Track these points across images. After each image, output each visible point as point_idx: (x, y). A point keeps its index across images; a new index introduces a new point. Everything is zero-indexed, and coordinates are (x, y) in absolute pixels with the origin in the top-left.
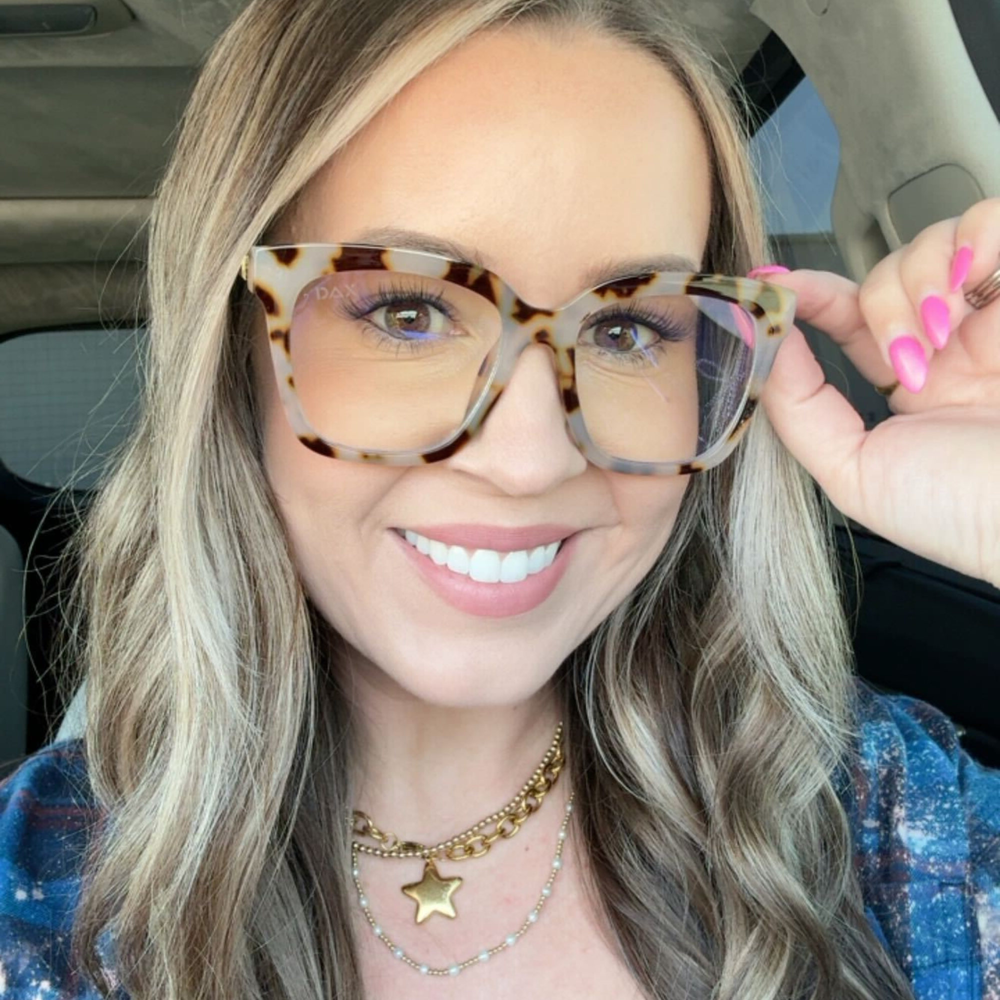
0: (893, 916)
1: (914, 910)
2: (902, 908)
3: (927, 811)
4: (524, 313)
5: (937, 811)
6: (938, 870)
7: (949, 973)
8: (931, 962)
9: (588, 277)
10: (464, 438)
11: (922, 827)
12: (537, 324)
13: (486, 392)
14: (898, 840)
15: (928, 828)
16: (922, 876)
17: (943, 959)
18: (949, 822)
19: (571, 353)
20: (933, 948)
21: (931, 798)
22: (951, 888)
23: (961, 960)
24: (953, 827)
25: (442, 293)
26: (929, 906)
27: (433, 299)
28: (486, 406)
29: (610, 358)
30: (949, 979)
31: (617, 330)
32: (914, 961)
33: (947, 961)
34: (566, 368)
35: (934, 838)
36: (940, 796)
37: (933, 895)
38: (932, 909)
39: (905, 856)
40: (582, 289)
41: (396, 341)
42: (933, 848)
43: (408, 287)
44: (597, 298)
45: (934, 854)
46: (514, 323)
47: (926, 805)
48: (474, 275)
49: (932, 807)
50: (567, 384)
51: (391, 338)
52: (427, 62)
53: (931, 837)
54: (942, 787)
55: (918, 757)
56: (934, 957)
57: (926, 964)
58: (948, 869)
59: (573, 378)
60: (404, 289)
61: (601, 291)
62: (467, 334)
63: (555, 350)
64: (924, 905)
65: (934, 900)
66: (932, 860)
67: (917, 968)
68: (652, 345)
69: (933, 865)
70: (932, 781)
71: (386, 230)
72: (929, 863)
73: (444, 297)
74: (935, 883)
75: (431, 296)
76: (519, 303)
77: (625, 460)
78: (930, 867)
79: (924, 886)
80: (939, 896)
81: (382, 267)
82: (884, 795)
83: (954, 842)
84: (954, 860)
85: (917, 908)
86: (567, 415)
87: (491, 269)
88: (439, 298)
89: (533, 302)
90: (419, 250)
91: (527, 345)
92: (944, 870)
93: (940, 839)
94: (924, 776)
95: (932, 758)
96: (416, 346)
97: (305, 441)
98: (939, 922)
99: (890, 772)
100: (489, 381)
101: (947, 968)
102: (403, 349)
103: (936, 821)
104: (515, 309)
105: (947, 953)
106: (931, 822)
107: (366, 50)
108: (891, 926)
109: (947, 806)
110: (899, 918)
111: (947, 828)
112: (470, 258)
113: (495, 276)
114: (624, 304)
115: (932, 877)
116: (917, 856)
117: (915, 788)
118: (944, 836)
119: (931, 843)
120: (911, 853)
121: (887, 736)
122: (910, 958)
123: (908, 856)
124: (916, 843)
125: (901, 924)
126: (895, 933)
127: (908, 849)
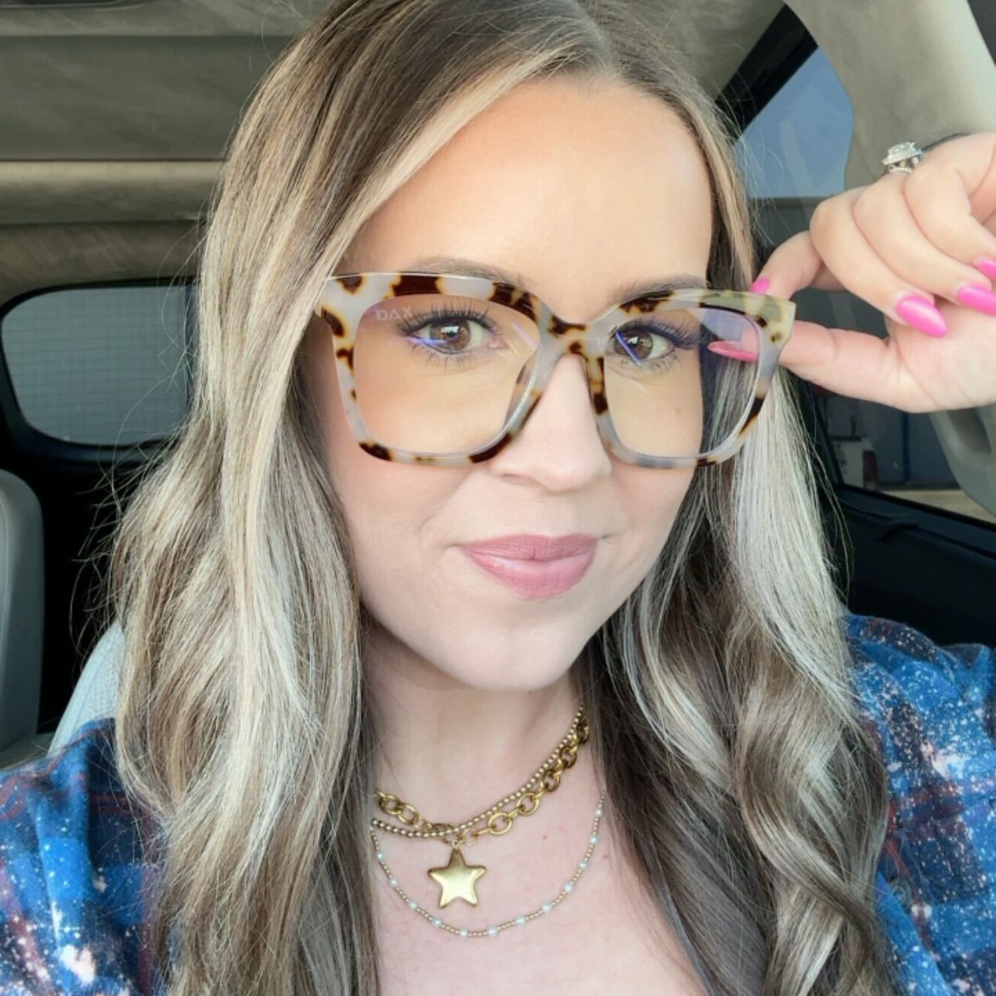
0: (956, 846)
1: (973, 835)
2: (962, 836)
3: (951, 733)
4: (559, 328)
5: (959, 730)
6: (982, 788)
9: (615, 295)
10: (506, 440)
11: (954, 750)
12: (571, 336)
13: (526, 399)
14: (938, 777)
15: (960, 750)
16: (973, 799)
18: (973, 737)
19: (601, 361)
21: (947, 719)
24: (979, 742)
25: (486, 312)
26: (986, 825)
27: (479, 317)
28: (527, 410)
29: (632, 366)
31: (634, 340)
32: (988, 879)
34: (596, 374)
35: (969, 758)
36: (954, 714)
37: (987, 814)
38: (990, 826)
39: (951, 789)
40: (610, 305)
41: (443, 356)
42: (971, 768)
43: (457, 307)
44: (622, 312)
45: (973, 773)
46: (550, 337)
47: (947, 727)
48: (516, 296)
49: (953, 728)
50: (597, 389)
51: (439, 354)
52: (476, 112)
53: (965, 758)
54: (951, 706)
55: (912, 681)
58: (991, 784)
59: (603, 383)
60: (455, 309)
61: (627, 307)
62: (505, 346)
63: (587, 360)
64: (982, 828)
65: (989, 818)
66: (973, 779)
67: (992, 885)
68: (668, 354)
69: (976, 783)
70: (938, 701)
71: (438, 258)
72: (972, 783)
73: (489, 314)
74: (985, 802)
75: (477, 314)
76: (555, 319)
77: (648, 456)
78: (974, 786)
79: (975, 809)
80: (992, 813)
81: (436, 291)
82: (898, 734)
83: (986, 756)
85: (975, 834)
86: (598, 417)
87: (532, 291)
88: (483, 316)
89: (567, 317)
90: (468, 275)
91: (562, 355)
92: (987, 786)
93: (973, 757)
94: (929, 698)
95: (927, 678)
96: (461, 359)
97: (364, 447)
100: (529, 388)
102: (450, 362)
103: (964, 740)
104: (551, 325)
106: (959, 742)
107: (420, 102)
108: (957, 855)
109: (964, 722)
110: (962, 847)
111: (974, 744)
112: (513, 281)
113: (535, 297)
114: (646, 317)
115: (980, 796)
116: (960, 782)
117: (927, 713)
118: (975, 753)
119: (968, 763)
120: (956, 783)
121: (877, 678)
122: (984, 878)
123: (954, 787)
124: (955, 770)
125: (966, 852)
126: (963, 860)
127: (951, 781)
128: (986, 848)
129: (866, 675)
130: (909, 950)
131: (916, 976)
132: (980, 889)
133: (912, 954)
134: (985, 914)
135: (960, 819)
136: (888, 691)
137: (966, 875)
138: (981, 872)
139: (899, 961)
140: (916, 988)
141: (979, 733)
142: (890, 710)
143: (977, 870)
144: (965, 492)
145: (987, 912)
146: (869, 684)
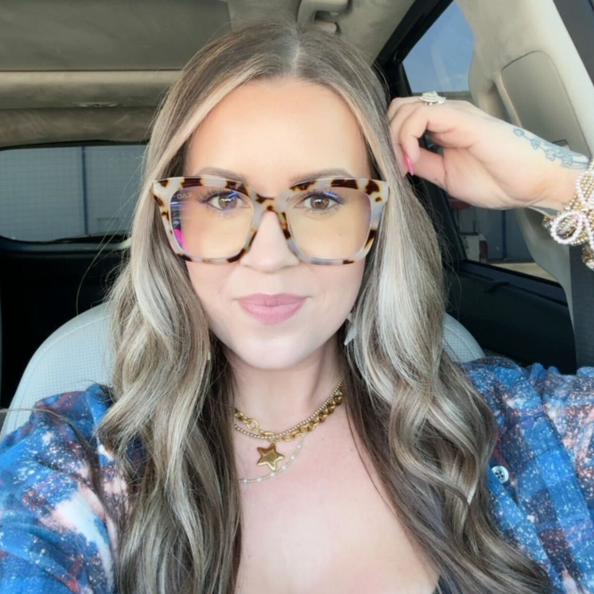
0: (518, 440)
2: (519, 434)
3: (517, 390)
4: (261, 199)
5: (521, 389)
6: (532, 413)
7: (552, 454)
8: (542, 451)
10: (243, 252)
11: (519, 397)
12: (267, 203)
14: (510, 408)
15: (521, 397)
16: (526, 418)
17: (546, 449)
18: (528, 391)
19: (284, 214)
20: (541, 446)
22: (540, 418)
23: (555, 447)
24: (531, 393)
26: (532, 429)
28: (251, 238)
30: (552, 456)
32: (534, 454)
33: (549, 450)
34: (283, 221)
35: (526, 400)
37: (532, 424)
38: (535, 430)
39: (516, 413)
42: (526, 405)
44: (291, 191)
45: (528, 407)
46: (257, 204)
48: (237, 186)
49: (518, 388)
50: (284, 227)
53: (524, 400)
56: (542, 449)
57: (540, 453)
58: (536, 411)
59: (286, 225)
61: (293, 188)
62: (250, 207)
63: (277, 213)
64: (530, 430)
65: (534, 426)
66: (528, 410)
67: (537, 457)
69: (529, 412)
72: (527, 412)
74: (532, 419)
76: (258, 195)
77: (318, 259)
79: (527, 422)
80: (536, 423)
81: (201, 185)
82: (497, 397)
83: (534, 399)
84: (537, 406)
85: (526, 432)
86: (287, 240)
89: (264, 194)
91: (265, 212)
92: (534, 412)
93: (528, 400)
97: (179, 256)
98: (540, 434)
99: (495, 387)
101: (550, 453)
103: (523, 393)
104: (257, 198)
105: (548, 446)
106: (521, 394)
108: (518, 444)
109: (524, 386)
110: (520, 439)
111: (528, 394)
113: (247, 185)
115: (530, 417)
116: (521, 411)
117: (508, 386)
118: (529, 398)
119: (525, 403)
120: (518, 410)
121: (484, 375)
122: (532, 453)
123: (517, 412)
124: (518, 405)
125: (522, 441)
126: (521, 446)
127: (516, 410)
128: (532, 438)
129: (480, 373)
130: (499, 494)
131: (503, 508)
132: (531, 459)
133: (501, 497)
134: (534, 472)
135: (518, 426)
136: (490, 380)
137: (523, 453)
138: (530, 450)
139: (494, 500)
140: (503, 514)
141: (531, 389)
142: (492, 388)
143: (528, 450)
144: (538, 264)
145: (535, 471)
146: (480, 378)
